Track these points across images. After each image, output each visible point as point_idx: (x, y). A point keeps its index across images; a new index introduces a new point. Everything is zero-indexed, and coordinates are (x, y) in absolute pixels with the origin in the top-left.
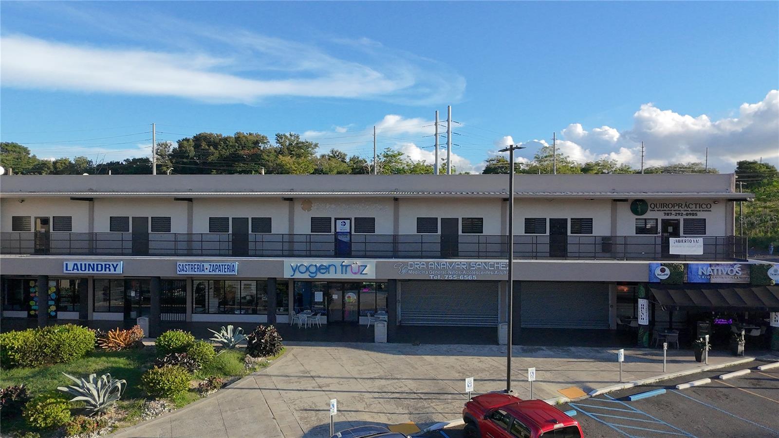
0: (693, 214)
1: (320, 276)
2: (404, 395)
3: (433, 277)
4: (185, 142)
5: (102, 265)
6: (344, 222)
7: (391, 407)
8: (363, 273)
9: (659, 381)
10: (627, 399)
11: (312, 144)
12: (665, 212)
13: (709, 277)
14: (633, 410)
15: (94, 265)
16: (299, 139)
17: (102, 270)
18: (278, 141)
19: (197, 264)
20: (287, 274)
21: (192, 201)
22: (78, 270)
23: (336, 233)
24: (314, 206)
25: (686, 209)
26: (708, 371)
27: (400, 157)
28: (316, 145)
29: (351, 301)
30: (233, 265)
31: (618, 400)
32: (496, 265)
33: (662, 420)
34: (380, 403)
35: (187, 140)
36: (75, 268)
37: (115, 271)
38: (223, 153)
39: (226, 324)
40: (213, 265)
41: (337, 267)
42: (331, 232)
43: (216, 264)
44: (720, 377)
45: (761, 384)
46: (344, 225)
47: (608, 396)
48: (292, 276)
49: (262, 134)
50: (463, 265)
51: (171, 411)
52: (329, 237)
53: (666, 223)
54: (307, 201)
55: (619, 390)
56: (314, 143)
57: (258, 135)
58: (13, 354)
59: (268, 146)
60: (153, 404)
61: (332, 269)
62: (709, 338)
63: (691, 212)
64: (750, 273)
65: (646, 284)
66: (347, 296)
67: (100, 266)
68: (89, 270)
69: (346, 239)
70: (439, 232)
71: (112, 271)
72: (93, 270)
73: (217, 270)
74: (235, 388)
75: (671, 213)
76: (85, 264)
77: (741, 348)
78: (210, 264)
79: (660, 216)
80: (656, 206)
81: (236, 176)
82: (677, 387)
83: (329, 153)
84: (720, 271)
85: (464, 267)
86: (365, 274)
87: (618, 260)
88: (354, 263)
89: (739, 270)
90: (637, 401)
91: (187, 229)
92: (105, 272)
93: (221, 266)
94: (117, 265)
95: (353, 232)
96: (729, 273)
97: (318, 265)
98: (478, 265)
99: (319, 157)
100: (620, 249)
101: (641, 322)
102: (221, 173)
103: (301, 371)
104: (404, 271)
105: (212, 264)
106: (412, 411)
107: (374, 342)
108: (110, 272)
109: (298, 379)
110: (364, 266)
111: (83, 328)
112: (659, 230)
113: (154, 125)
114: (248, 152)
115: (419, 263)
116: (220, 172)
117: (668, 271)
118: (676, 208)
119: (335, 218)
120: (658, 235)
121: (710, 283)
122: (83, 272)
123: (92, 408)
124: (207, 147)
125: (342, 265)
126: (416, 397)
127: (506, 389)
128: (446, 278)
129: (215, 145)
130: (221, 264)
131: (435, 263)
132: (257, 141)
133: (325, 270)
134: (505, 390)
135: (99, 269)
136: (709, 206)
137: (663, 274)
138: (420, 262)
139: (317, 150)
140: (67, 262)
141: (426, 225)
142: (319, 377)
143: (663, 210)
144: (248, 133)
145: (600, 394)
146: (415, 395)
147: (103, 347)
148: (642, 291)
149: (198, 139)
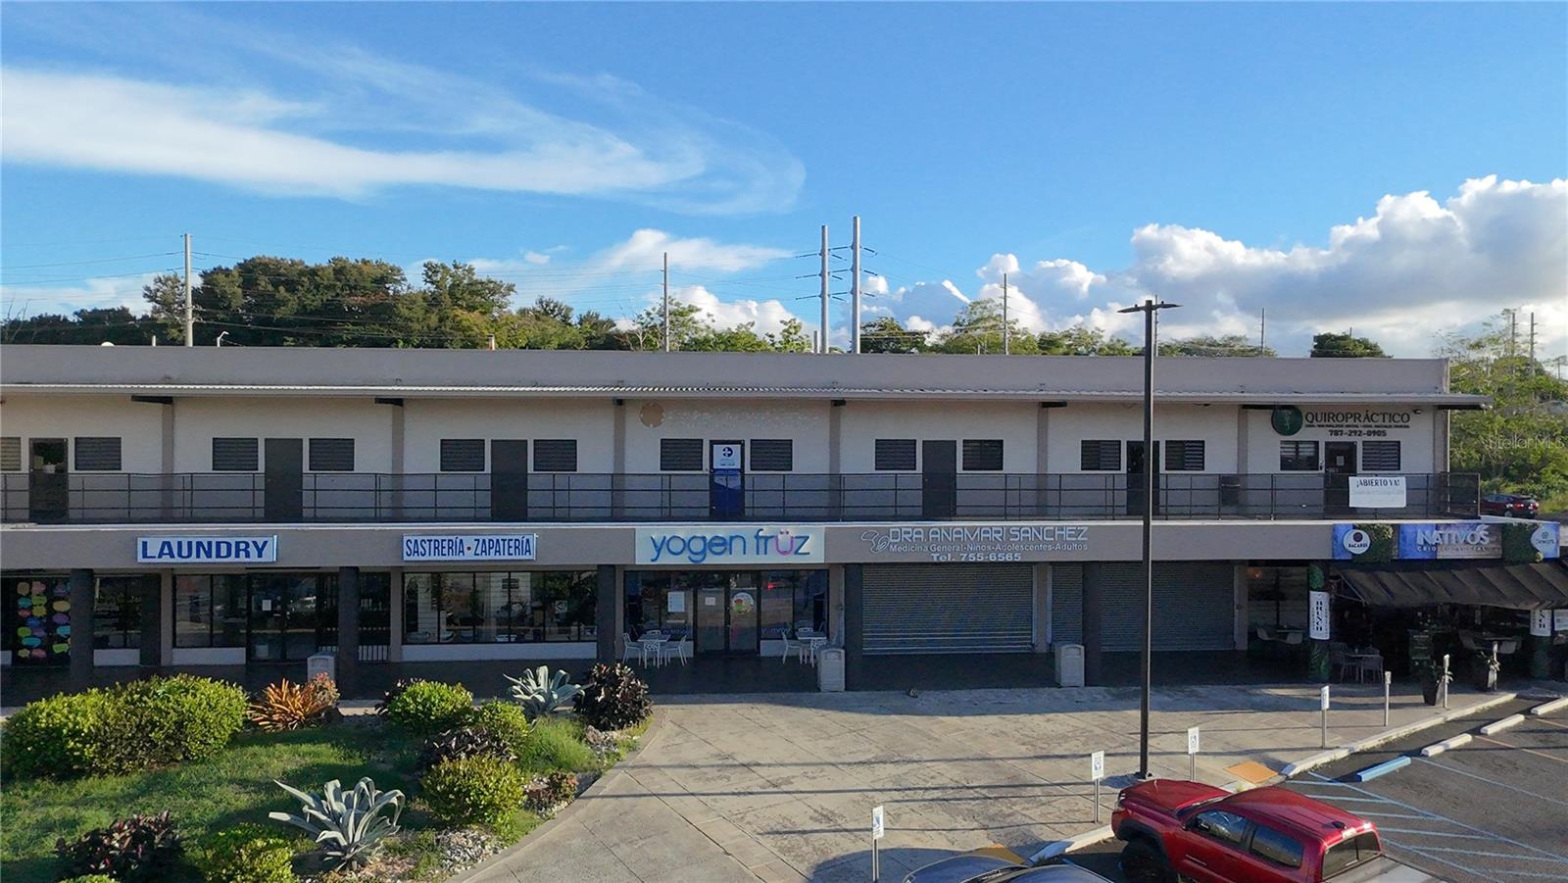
0: (1378, 433)
1: (712, 560)
2: (950, 794)
3: (938, 557)
4: (222, 277)
5: (229, 545)
6: (729, 449)
7: (939, 817)
8: (800, 551)
9: (1386, 743)
10: (1354, 778)
11: (502, 286)
12: (1331, 428)
13: (1434, 549)
14: (1375, 798)
15: (210, 543)
16: (473, 274)
17: (229, 554)
18: (430, 277)
19: (447, 538)
20: (644, 557)
21: (402, 405)
22: (172, 556)
23: (713, 471)
24: (668, 417)
25: (1367, 423)
26: (1453, 721)
27: (693, 315)
28: (510, 288)
29: (743, 609)
30: (528, 541)
31: (1341, 782)
32: (1057, 532)
33: (1437, 813)
34: (913, 810)
35: (227, 272)
36: (166, 551)
37: (260, 556)
38: (309, 302)
39: (535, 665)
40: (484, 541)
41: (747, 541)
42: (701, 469)
43: (490, 537)
44: (1482, 730)
45: (1553, 739)
46: (729, 455)
47: (1315, 775)
48: (653, 560)
49: (391, 261)
50: (995, 532)
51: (500, 852)
52: (699, 478)
53: (1333, 450)
54: (653, 408)
55: (1328, 763)
56: (505, 282)
57: (380, 265)
58: (79, 745)
59: (403, 289)
60: (456, 838)
61: (737, 545)
62: (1450, 659)
63: (1377, 429)
64: (1503, 541)
65: (1325, 564)
66: (735, 599)
67: (224, 547)
68: (198, 556)
69: (734, 483)
70: (919, 469)
71: (254, 558)
72: (208, 554)
73: (493, 551)
74: (603, 797)
75: (1342, 431)
76: (190, 544)
77: (1493, 677)
78: (477, 538)
79: (1323, 436)
80: (1315, 417)
81: (340, 350)
82: (1423, 752)
83: (535, 305)
84: (1453, 538)
85: (997, 536)
86: (805, 554)
87: (1259, 519)
88: (782, 533)
89: (1485, 535)
90: (1373, 782)
91: (390, 464)
92: (237, 560)
93: (501, 543)
94: (265, 543)
95: (748, 470)
96: (1469, 540)
97: (708, 538)
98: (1024, 532)
99: (514, 313)
100: (1253, 498)
101: (1315, 634)
102: (305, 345)
103: (712, 756)
104: (880, 547)
105: (481, 538)
106: (986, 822)
107: (819, 690)
108: (247, 560)
109: (719, 771)
110: (800, 537)
111: (211, 682)
112: (1320, 462)
113: (188, 238)
114: (364, 299)
115: (910, 530)
116: (303, 340)
117: (1366, 539)
118: (1351, 421)
119: (711, 441)
120: (1320, 472)
121: (1436, 559)
122: (184, 560)
123: (339, 854)
124: (270, 288)
125: (757, 537)
126: (976, 795)
127: (1139, 771)
128: (963, 560)
129: (291, 286)
130: (500, 538)
131: (943, 531)
132: (382, 278)
133: (723, 548)
134: (1137, 773)
135: (224, 552)
136: (1405, 417)
137: (1359, 543)
138: (913, 528)
139: (511, 297)
140: (145, 540)
141: (892, 453)
142: (759, 765)
143: (1327, 426)
144: (359, 259)
145: (1300, 773)
146: (972, 791)
147: (260, 724)
148: (1318, 574)
149: (249, 271)
